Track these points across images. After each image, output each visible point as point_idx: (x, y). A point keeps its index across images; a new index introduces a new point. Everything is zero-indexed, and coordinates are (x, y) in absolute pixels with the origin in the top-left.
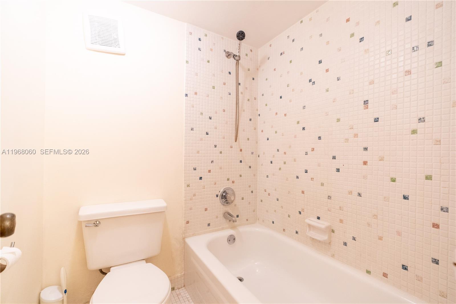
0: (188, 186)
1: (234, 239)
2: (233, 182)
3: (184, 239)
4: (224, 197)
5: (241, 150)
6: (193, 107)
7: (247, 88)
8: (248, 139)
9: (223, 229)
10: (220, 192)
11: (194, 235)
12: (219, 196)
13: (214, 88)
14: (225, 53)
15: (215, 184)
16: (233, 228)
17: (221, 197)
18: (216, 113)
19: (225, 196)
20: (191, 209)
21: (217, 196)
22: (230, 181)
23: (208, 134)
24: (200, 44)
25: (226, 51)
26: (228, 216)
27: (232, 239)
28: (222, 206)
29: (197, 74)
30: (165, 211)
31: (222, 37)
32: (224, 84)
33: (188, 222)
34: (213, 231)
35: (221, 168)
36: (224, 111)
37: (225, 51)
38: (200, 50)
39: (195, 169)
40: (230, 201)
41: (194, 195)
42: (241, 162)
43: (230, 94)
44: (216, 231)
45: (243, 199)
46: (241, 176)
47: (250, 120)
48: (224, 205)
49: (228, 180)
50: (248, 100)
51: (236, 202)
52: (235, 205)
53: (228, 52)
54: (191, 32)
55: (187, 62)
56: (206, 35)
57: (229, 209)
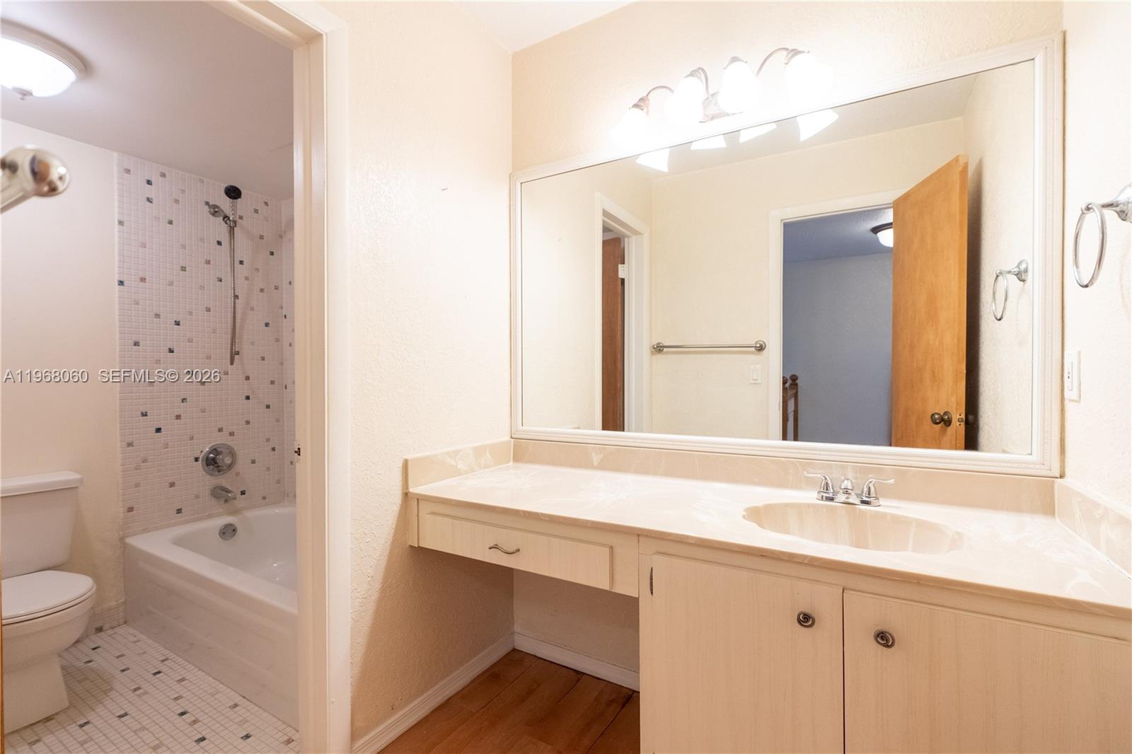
0: (130, 445)
1: (234, 530)
2: (232, 434)
3: (122, 539)
4: (213, 462)
5: (248, 378)
6: (138, 304)
7: (257, 270)
8: (263, 359)
9: (210, 516)
10: (202, 452)
11: (146, 530)
12: (200, 459)
13: (185, 271)
14: (207, 207)
15: (192, 438)
16: (235, 512)
17: (205, 463)
18: (191, 313)
19: (214, 459)
20: (137, 485)
21: (197, 460)
22: (226, 432)
23: (173, 352)
24: (150, 191)
25: (211, 204)
26: (221, 494)
27: (228, 532)
28: (208, 477)
29: (144, 245)
30: (76, 487)
31: (200, 180)
32: (208, 262)
33: (131, 509)
34: (188, 522)
35: (203, 411)
36: (208, 310)
37: (207, 203)
38: (151, 202)
39: (144, 414)
40: (225, 468)
41: (145, 461)
42: (248, 398)
43: (221, 281)
44: (195, 520)
45: (253, 462)
46: (248, 423)
47: (267, 325)
48: (211, 475)
49: (220, 430)
50: (262, 290)
51: (238, 468)
52: (237, 474)
53: (215, 206)
54: (128, 168)
55: (121, 223)
56: (163, 175)
57: (223, 481)
